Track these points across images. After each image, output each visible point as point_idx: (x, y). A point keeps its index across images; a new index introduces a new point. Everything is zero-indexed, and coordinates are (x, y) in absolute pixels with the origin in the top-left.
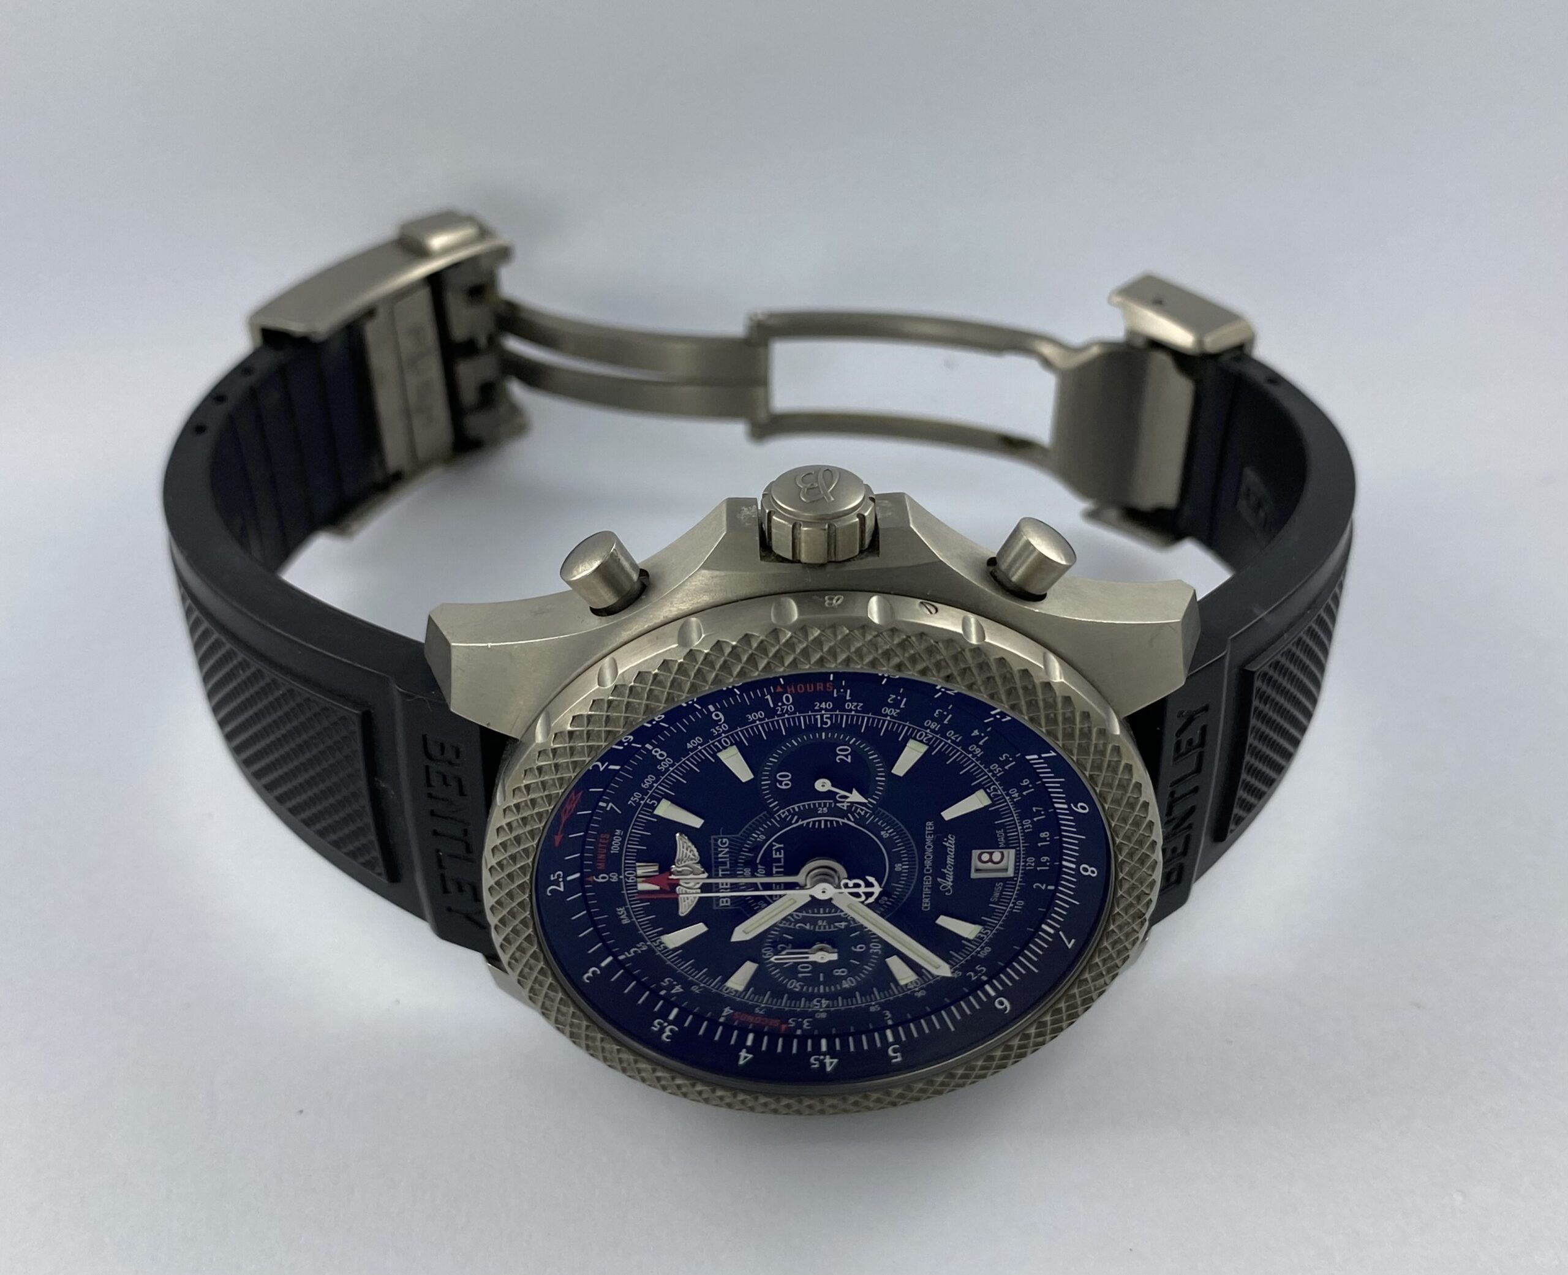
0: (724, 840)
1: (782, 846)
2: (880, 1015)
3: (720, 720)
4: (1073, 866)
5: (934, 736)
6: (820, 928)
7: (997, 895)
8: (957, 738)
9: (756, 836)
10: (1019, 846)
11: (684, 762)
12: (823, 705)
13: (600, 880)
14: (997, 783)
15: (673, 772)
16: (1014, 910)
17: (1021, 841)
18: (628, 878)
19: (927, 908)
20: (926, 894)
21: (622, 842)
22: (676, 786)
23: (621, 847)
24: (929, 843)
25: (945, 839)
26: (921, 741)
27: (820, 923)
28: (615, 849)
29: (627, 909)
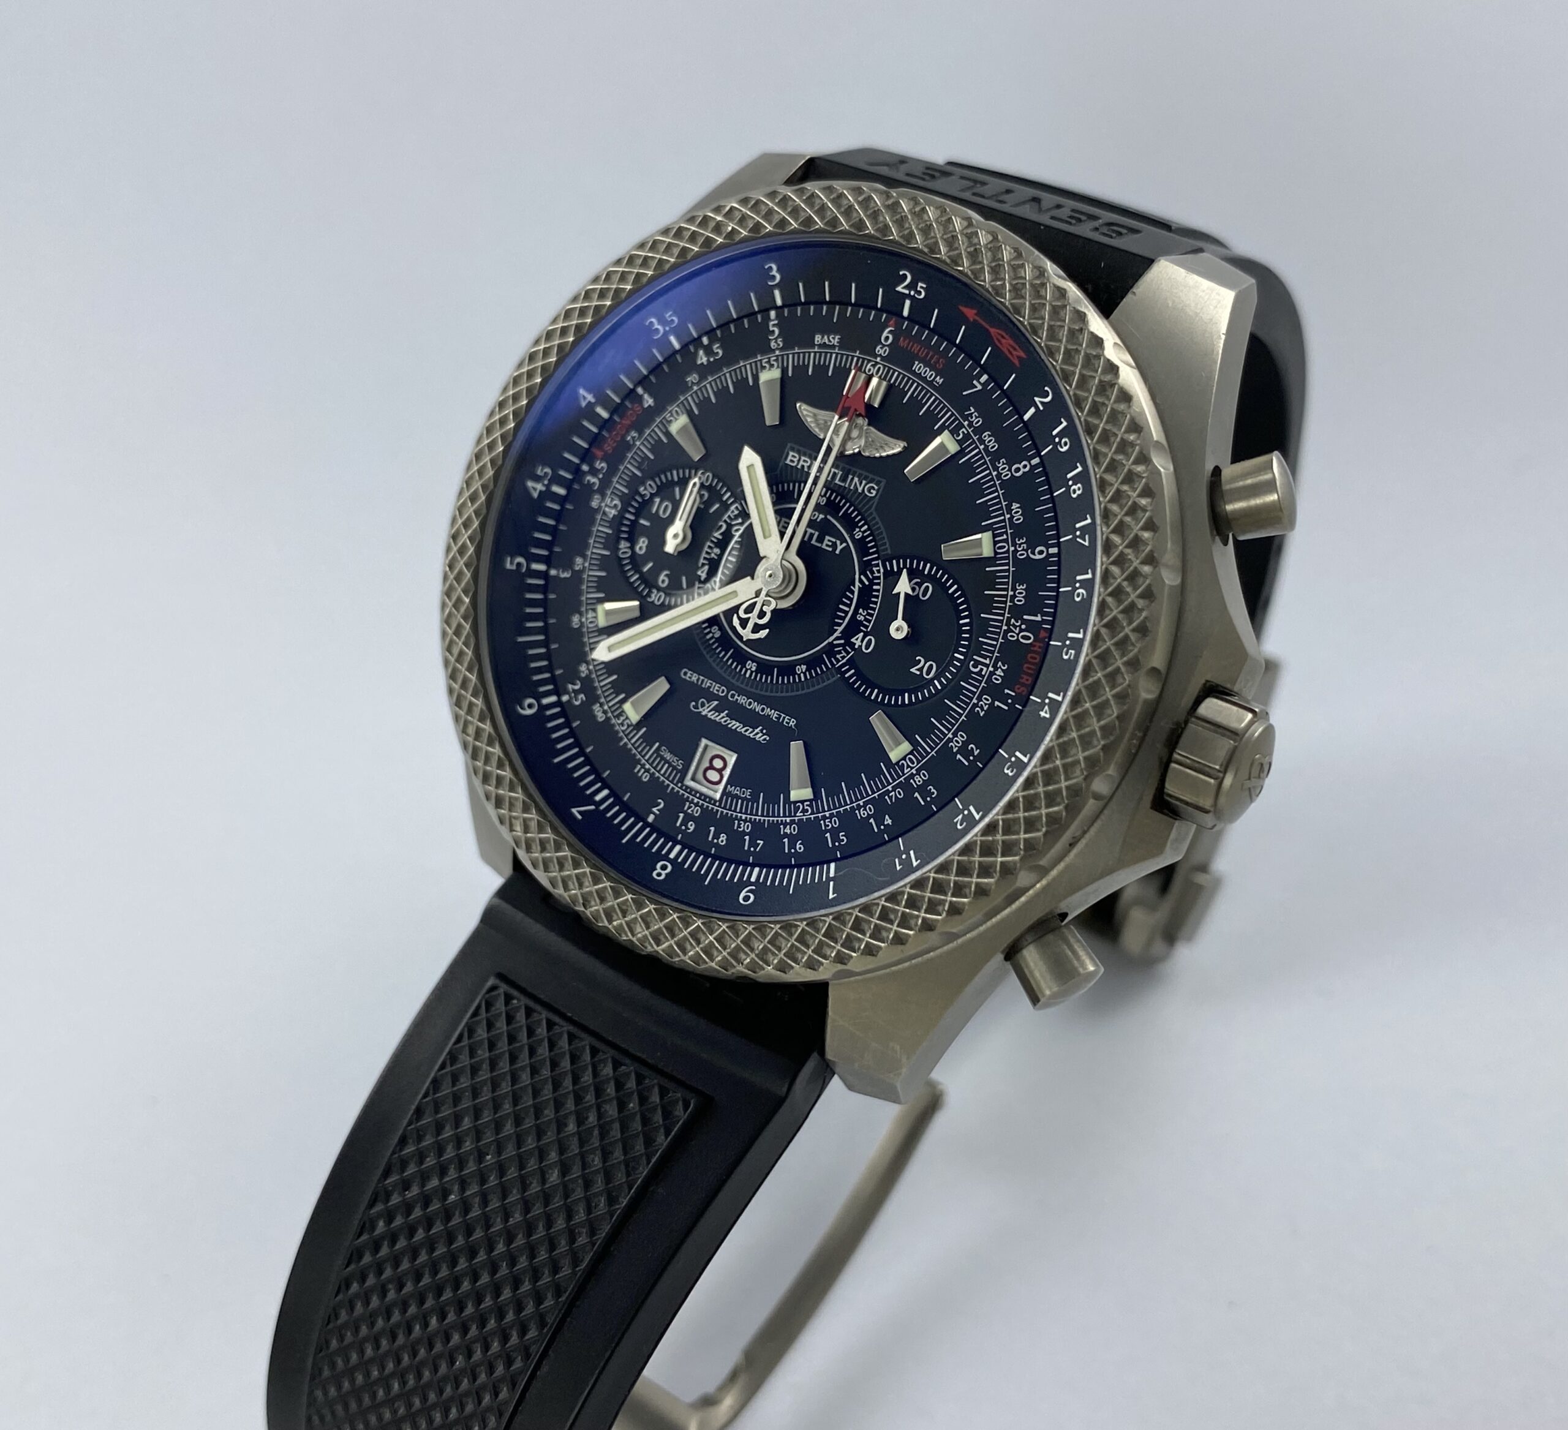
0: (874, 492)
1: (837, 552)
2: (568, 565)
3: (1033, 553)
4: (672, 856)
5: (904, 775)
6: (710, 547)
7: (668, 756)
8: (891, 798)
9: (862, 529)
10: (719, 806)
11: (996, 491)
12: (999, 672)
13: (885, 334)
14: (812, 816)
15: (990, 474)
16: (639, 766)
17: (725, 811)
18: (874, 366)
19: (685, 674)
20: (703, 681)
21: (924, 379)
22: (970, 469)
23: (919, 376)
24: (768, 711)
25: (764, 731)
26: (904, 758)
27: (717, 551)
28: (917, 366)
29: (833, 347)
